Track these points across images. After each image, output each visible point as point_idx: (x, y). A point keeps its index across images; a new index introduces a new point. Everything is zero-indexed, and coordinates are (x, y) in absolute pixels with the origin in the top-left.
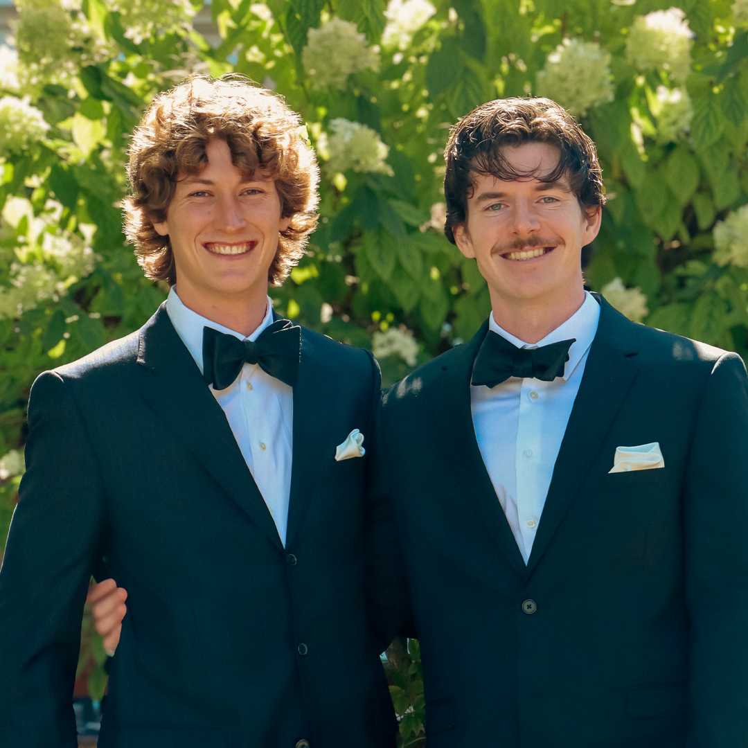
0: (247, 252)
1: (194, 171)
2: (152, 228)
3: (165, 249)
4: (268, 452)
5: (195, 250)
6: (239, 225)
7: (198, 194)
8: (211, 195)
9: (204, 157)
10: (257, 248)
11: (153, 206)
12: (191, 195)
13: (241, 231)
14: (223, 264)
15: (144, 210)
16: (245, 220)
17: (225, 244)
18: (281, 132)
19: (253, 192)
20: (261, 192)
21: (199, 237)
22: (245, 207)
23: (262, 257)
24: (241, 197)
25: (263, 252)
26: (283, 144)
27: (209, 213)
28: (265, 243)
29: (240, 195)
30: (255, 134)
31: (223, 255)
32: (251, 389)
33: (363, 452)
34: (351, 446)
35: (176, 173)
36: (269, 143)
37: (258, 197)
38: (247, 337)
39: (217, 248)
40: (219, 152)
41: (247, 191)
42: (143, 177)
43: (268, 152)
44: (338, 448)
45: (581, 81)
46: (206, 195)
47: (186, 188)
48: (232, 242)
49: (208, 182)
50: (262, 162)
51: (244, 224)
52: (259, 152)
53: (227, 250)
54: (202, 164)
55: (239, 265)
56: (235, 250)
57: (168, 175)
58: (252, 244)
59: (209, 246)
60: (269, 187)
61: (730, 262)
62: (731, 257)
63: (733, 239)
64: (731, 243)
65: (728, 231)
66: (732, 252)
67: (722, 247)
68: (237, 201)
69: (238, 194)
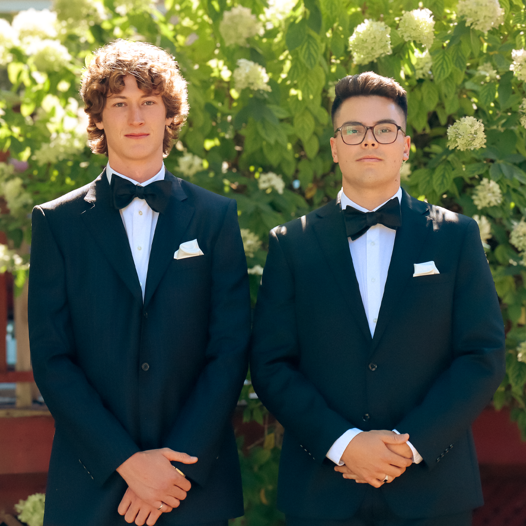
1: (117, 91)
2: (95, 125)
3: (102, 136)
6: (141, 122)
7: (118, 104)
8: (126, 105)
9: (123, 83)
11: (95, 112)
12: (115, 105)
15: (90, 115)
18: (165, 71)
19: (149, 103)
20: (154, 103)
24: (142, 106)
26: (166, 76)
30: (150, 71)
32: (141, 215)
35: (106, 93)
36: (158, 76)
38: (141, 184)
40: (130, 82)
41: (146, 102)
42: (89, 95)
43: (157, 81)
46: (123, 105)
47: (112, 101)
49: (124, 98)
50: (154, 87)
51: (143, 122)
52: (153, 80)
54: (121, 86)
57: (102, 94)
60: (158, 100)
61: (456, 148)
62: (456, 145)
63: (457, 135)
64: (456, 137)
65: (455, 130)
66: (457, 142)
67: (451, 139)
68: (140, 108)
69: (141, 104)
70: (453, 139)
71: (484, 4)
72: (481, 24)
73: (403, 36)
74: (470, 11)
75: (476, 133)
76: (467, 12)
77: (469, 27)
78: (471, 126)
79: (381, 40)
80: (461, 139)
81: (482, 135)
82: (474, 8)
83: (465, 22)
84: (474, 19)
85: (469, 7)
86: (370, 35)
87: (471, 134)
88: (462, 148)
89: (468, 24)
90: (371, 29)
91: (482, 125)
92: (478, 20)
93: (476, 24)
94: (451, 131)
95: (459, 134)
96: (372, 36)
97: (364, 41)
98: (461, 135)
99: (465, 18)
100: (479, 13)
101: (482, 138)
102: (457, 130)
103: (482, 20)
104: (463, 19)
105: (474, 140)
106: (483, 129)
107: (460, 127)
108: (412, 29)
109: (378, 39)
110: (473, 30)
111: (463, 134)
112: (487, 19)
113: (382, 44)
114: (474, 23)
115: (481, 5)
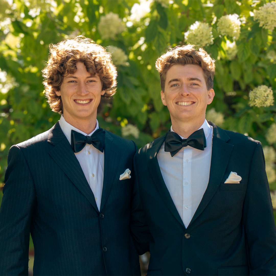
0: (89, 103)
2: (55, 93)
4: (95, 177)
5: (70, 101)
6: (86, 93)
7: (71, 82)
8: (76, 82)
10: (93, 101)
11: (55, 85)
12: (69, 82)
13: (87, 95)
14: (80, 107)
16: (88, 91)
17: (81, 100)
19: (91, 81)
20: (94, 81)
21: (72, 97)
22: (88, 87)
23: (94, 104)
24: (87, 83)
25: (95, 103)
27: (76, 89)
28: (96, 100)
29: (87, 82)
30: (94, 60)
31: (80, 104)
32: (90, 154)
33: (130, 177)
34: (126, 175)
35: (64, 73)
36: (99, 64)
37: (93, 83)
38: (88, 135)
39: (78, 101)
43: (99, 67)
44: (121, 176)
45: (202, 36)
46: (75, 82)
48: (84, 99)
49: (75, 78)
51: (88, 93)
52: (96, 66)
53: (82, 102)
55: (86, 107)
56: (84, 102)
58: (91, 100)
59: (75, 100)
60: (97, 79)
61: (254, 105)
62: (255, 104)
63: (256, 97)
64: (255, 98)
65: (254, 94)
66: (255, 102)
67: (252, 100)
68: (85, 84)
69: (86, 82)
70: (253, 100)
71: (271, 13)
72: (269, 25)
73: (220, 32)
74: (262, 17)
75: (268, 96)
76: (261, 17)
77: (261, 27)
78: (265, 91)
79: (206, 35)
80: (258, 100)
81: (271, 97)
82: (265, 14)
83: (259, 24)
84: (265, 22)
85: (262, 14)
86: (199, 32)
87: (265, 96)
88: (258, 105)
89: (261, 25)
90: (200, 28)
91: (272, 91)
92: (267, 23)
93: (266, 25)
94: (251, 94)
95: (257, 96)
96: (201, 32)
97: (195, 36)
98: (258, 97)
99: (259, 21)
100: (268, 18)
101: (271, 99)
102: (255, 94)
103: (270, 23)
104: (257, 22)
105: (267, 100)
106: (272, 93)
107: (258, 92)
108: (227, 27)
109: (205, 34)
110: (264, 29)
111: (259, 97)
112: (273, 22)
113: (207, 38)
114: (265, 25)
115: (270, 13)
